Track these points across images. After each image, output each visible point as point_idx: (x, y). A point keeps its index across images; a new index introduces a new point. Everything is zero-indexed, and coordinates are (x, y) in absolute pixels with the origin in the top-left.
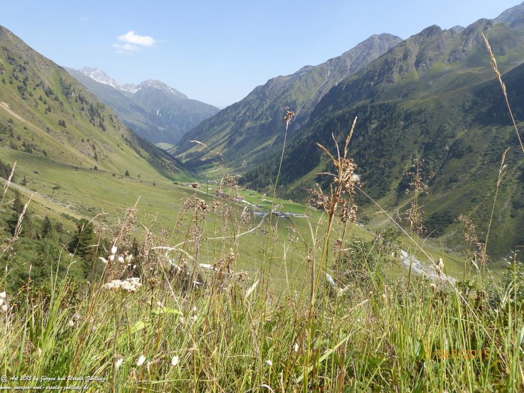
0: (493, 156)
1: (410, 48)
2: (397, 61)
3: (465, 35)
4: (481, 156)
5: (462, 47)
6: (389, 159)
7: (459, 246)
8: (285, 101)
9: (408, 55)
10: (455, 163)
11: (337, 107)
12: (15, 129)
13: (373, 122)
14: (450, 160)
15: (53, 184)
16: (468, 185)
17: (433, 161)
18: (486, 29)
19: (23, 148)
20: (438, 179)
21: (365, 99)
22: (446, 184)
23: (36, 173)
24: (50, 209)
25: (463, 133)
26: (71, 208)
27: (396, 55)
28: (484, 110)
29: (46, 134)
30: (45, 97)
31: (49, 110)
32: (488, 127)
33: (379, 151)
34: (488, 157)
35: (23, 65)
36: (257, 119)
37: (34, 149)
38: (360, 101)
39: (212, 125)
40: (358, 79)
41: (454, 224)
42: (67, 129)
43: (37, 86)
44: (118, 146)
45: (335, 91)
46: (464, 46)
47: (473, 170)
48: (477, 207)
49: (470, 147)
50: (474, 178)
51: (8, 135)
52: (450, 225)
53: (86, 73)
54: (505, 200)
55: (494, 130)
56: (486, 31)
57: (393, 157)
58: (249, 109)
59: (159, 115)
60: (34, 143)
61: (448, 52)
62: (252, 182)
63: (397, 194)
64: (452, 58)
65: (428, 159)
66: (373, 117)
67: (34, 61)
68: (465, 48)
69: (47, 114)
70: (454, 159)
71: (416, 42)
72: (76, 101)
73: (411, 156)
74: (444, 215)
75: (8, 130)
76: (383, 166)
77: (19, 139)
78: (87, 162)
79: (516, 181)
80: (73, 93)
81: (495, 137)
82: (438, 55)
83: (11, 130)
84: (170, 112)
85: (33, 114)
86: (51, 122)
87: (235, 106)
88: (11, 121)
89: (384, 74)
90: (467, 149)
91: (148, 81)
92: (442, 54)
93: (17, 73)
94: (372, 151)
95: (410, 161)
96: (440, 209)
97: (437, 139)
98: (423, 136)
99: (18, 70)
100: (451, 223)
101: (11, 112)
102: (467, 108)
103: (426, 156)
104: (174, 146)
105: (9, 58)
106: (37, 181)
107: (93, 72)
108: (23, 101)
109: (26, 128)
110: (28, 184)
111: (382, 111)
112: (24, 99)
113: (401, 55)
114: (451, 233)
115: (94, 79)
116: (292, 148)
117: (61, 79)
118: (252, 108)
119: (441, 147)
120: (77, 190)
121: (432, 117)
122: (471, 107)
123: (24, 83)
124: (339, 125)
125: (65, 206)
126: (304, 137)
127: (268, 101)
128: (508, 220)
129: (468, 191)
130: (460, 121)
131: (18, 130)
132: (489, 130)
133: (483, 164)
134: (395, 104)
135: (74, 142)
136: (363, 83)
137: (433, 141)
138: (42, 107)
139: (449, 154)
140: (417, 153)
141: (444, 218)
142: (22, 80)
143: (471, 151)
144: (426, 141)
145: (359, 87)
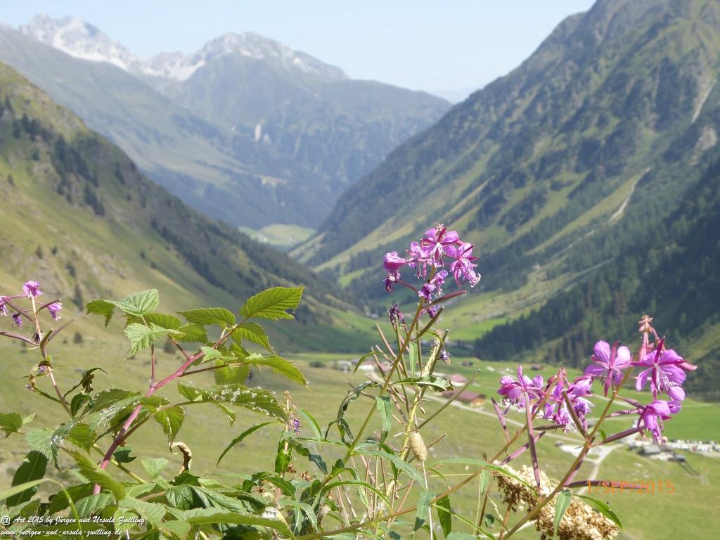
8: (659, 57)
36: (569, 127)
39: (427, 158)
53: (40, 35)
58: (541, 95)
59: (261, 139)
84: (293, 127)
87: (498, 90)
91: (222, 39)
104: (312, 231)
107: (61, 31)
115: (66, 50)
116: (689, 218)
118: (552, 89)
127: (602, 62)
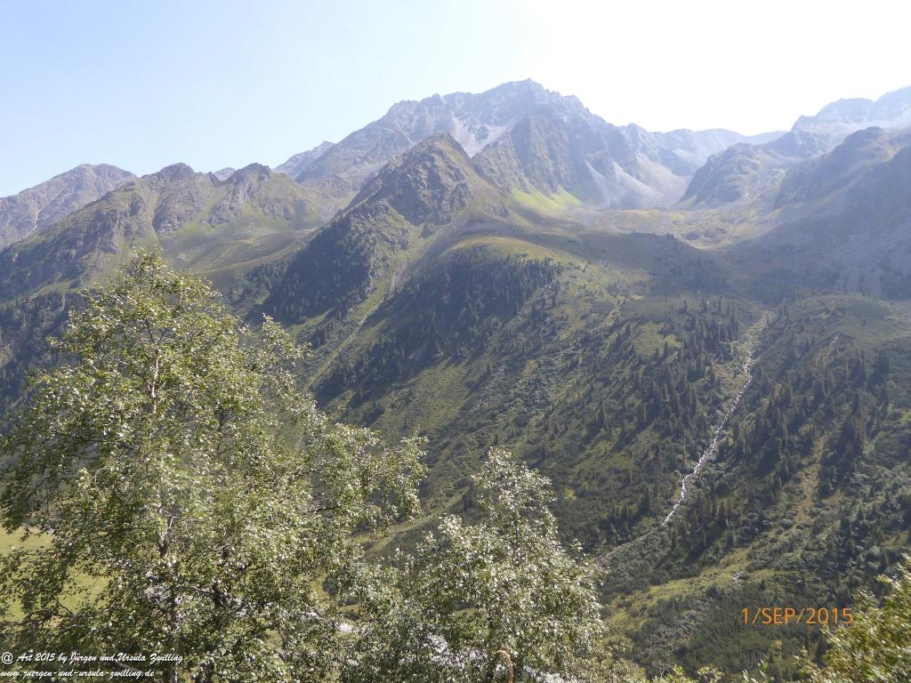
1: (142, 194)
2: (118, 217)
3: (231, 185)
5: (228, 203)
9: (139, 208)
21: (60, 281)
27: (116, 205)
38: (50, 283)
40: (44, 242)
46: (231, 202)
56: (262, 182)
61: (206, 208)
64: (214, 217)
68: (233, 205)
71: (153, 187)
82: (191, 212)
89: (95, 236)
92: (198, 211)
102: (236, 298)
113: (126, 207)
122: (242, 298)
136: (56, 250)
145: (47, 258)
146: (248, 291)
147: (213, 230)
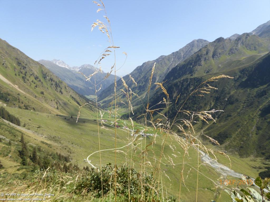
0: (248, 103)
1: (209, 48)
2: (203, 56)
3: (236, 41)
4: (242, 103)
6: (199, 105)
7: (231, 149)
9: (209, 52)
10: (230, 107)
11: (175, 78)
12: (21, 98)
13: (191, 86)
14: (228, 106)
15: (37, 125)
16: (236, 118)
17: (220, 106)
18: (246, 38)
19: (24, 107)
20: (222, 115)
21: (188, 74)
22: (226, 118)
23: (30, 120)
24: (35, 139)
25: (234, 92)
26: (45, 137)
27: (202, 52)
28: (244, 80)
29: (35, 99)
30: (35, 81)
31: (36, 86)
32: (246, 89)
33: (194, 101)
34: (246, 104)
35: (25, 66)
37: (29, 107)
40: (185, 64)
41: (229, 138)
42: (44, 95)
43: (31, 75)
44: (69, 101)
45: (174, 70)
46: (236, 47)
47: (239, 110)
48: (240, 129)
49: (237, 99)
50: (239, 114)
51: (17, 102)
52: (227, 139)
54: (253, 126)
55: (248, 90)
57: (201, 104)
60: (29, 104)
61: (228, 50)
62: (133, 117)
63: (202, 123)
64: (230, 52)
65: (217, 105)
66: (191, 84)
67: (30, 63)
69: (35, 88)
70: (229, 105)
71: (213, 46)
72: (49, 81)
73: (209, 103)
74: (223, 134)
75: (17, 99)
76: (196, 109)
77: (22, 103)
78: (54, 111)
79: (258, 116)
80: (48, 77)
81: (249, 94)
82: (223, 52)
83: (19, 99)
85: (29, 90)
86: (37, 92)
88: (19, 94)
89: (197, 61)
90: (236, 100)
92: (225, 51)
93: (22, 70)
94: (190, 101)
95: (209, 106)
96: (222, 130)
97: (222, 95)
98: (215, 93)
99: (22, 68)
100: (227, 138)
101: (19, 89)
103: (216, 103)
105: (18, 63)
106: (30, 124)
107: (58, 62)
108: (25, 83)
109: (25, 97)
110: (26, 126)
111: (195, 81)
112: (25, 82)
113: (205, 52)
114: (227, 143)
117: (42, 70)
119: (224, 99)
120: (48, 127)
121: (219, 84)
122: (238, 79)
123: (25, 75)
124: (175, 88)
125: (42, 136)
126: (159, 93)
127: (143, 74)
128: (254, 136)
129: (236, 121)
130: (233, 86)
131: (22, 99)
132: (246, 90)
133: (243, 108)
134: (202, 77)
135: (48, 101)
136: (187, 66)
137: (220, 96)
138: (33, 85)
139: (227, 102)
140: (212, 102)
141: (224, 135)
142: (24, 73)
143: (238, 101)
144: (216, 96)
145: (185, 68)
146: (240, 77)
147: (230, 56)
